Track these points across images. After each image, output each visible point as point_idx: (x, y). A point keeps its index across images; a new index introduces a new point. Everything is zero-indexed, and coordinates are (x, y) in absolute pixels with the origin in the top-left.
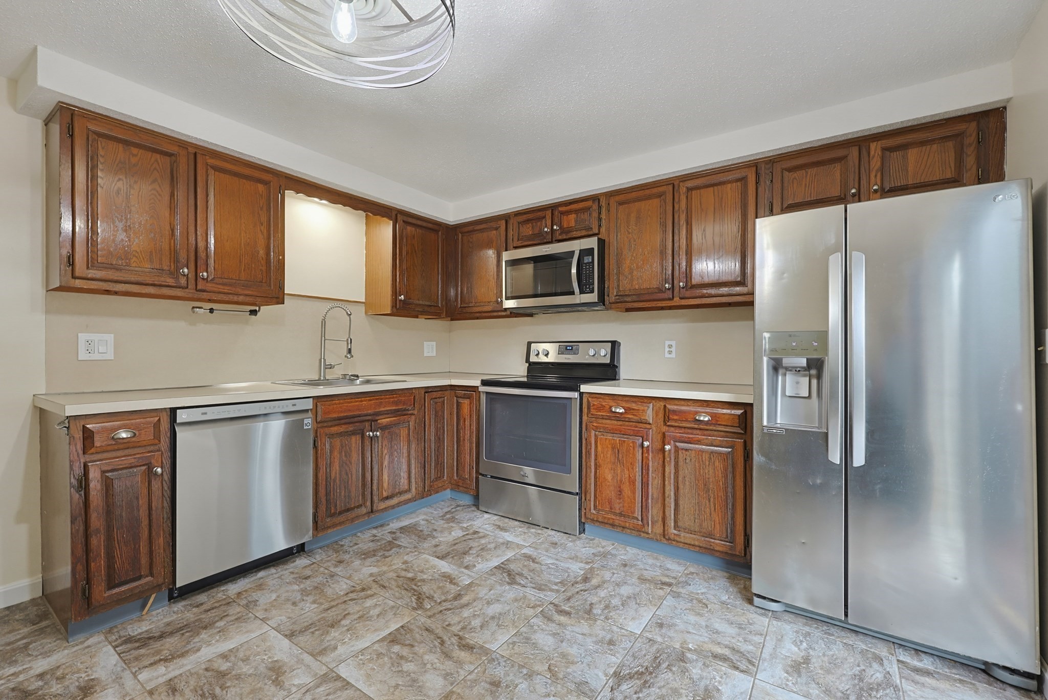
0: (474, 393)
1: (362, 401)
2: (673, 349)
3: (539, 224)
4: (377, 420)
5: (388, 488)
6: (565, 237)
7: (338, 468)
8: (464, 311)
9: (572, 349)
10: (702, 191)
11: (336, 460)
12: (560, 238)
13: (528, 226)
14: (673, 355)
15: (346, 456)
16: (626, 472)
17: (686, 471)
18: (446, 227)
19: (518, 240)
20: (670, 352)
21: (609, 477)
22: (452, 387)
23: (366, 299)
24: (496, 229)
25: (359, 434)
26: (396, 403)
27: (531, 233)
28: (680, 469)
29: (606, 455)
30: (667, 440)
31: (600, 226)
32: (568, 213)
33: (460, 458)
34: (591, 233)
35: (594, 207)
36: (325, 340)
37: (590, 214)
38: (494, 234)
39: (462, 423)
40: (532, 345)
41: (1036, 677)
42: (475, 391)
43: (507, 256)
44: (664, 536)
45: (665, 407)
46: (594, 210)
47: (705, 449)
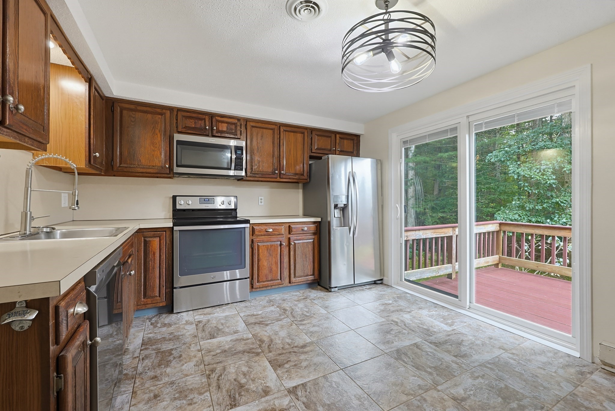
2: (263, 201)
3: (199, 122)
6: (219, 135)
9: (209, 200)
10: (290, 133)
12: (217, 135)
13: (191, 121)
14: (263, 204)
16: (274, 259)
17: (298, 252)
19: (182, 128)
20: (261, 202)
21: (265, 264)
22: (140, 230)
24: (161, 114)
27: (193, 126)
28: (296, 251)
29: (264, 253)
30: (291, 240)
31: (241, 135)
32: (223, 122)
33: (149, 283)
34: (237, 137)
35: (238, 124)
36: (31, 191)
37: (236, 127)
38: (159, 117)
39: (152, 256)
40: (177, 197)
41: (382, 280)
42: (165, 231)
43: (178, 137)
44: (290, 283)
45: (289, 226)
46: (238, 125)
47: (305, 241)
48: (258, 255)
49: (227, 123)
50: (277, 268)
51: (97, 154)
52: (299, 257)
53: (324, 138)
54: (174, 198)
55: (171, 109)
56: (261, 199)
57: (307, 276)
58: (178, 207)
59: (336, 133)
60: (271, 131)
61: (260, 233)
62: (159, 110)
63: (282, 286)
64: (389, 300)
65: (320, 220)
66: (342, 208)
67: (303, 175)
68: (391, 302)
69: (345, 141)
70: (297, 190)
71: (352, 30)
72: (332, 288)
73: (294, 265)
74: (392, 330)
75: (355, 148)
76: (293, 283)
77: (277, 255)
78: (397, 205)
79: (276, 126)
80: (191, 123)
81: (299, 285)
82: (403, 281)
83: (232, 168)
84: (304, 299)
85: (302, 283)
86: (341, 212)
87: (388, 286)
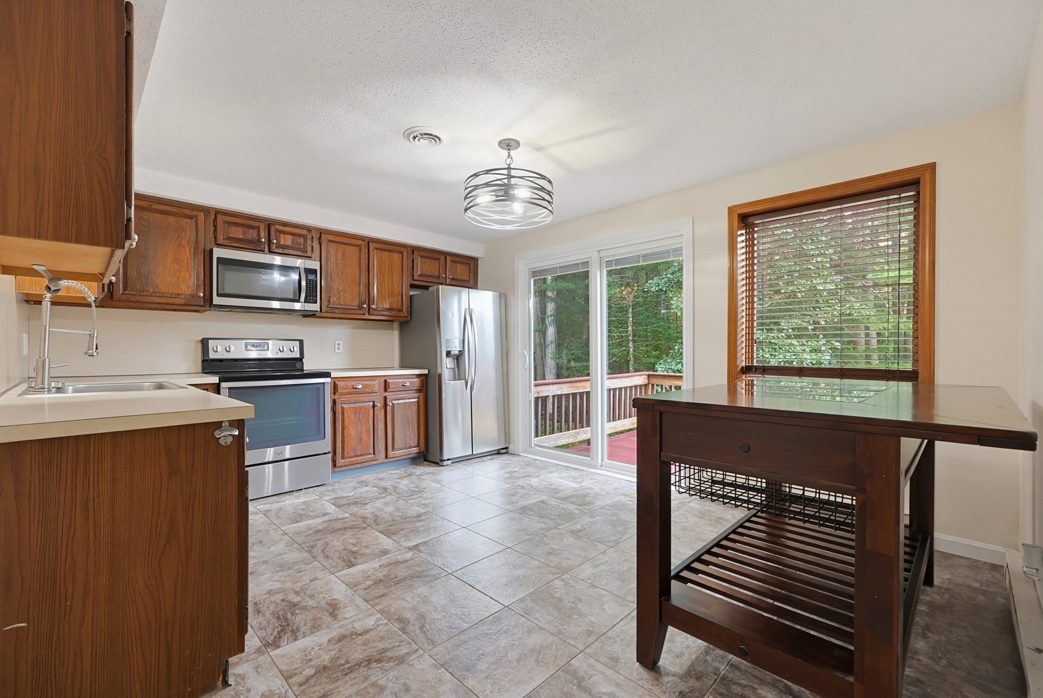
2: (341, 346)
3: (250, 231)
6: (281, 252)
10: (382, 252)
12: (277, 251)
13: (238, 229)
14: (341, 351)
16: (365, 426)
17: (398, 416)
19: (224, 239)
20: (339, 349)
21: (353, 433)
27: (241, 237)
28: (395, 415)
29: (350, 417)
30: (388, 400)
31: (312, 252)
32: (285, 233)
34: (306, 255)
35: (309, 236)
37: (305, 241)
38: (188, 222)
40: (207, 341)
41: (507, 448)
42: (207, 389)
43: (218, 253)
44: (386, 457)
45: (385, 381)
46: (309, 239)
47: (407, 401)
48: (343, 421)
49: (293, 234)
50: (369, 438)
52: (399, 422)
53: (429, 261)
54: (204, 343)
55: (206, 210)
56: (339, 344)
57: (410, 447)
58: (212, 355)
59: (446, 254)
60: (356, 248)
61: (345, 391)
62: (187, 212)
63: (375, 462)
64: (516, 468)
65: (427, 373)
66: (455, 357)
67: (401, 310)
68: (517, 469)
69: (459, 266)
70: (392, 331)
71: (476, 175)
72: (444, 460)
73: (392, 434)
74: (517, 493)
75: (472, 275)
76: (390, 458)
77: (368, 420)
78: (525, 352)
79: (364, 242)
80: (237, 233)
81: (399, 461)
82: (533, 446)
83: (301, 300)
84: (408, 476)
85: (402, 458)
86: (455, 361)
87: (514, 455)
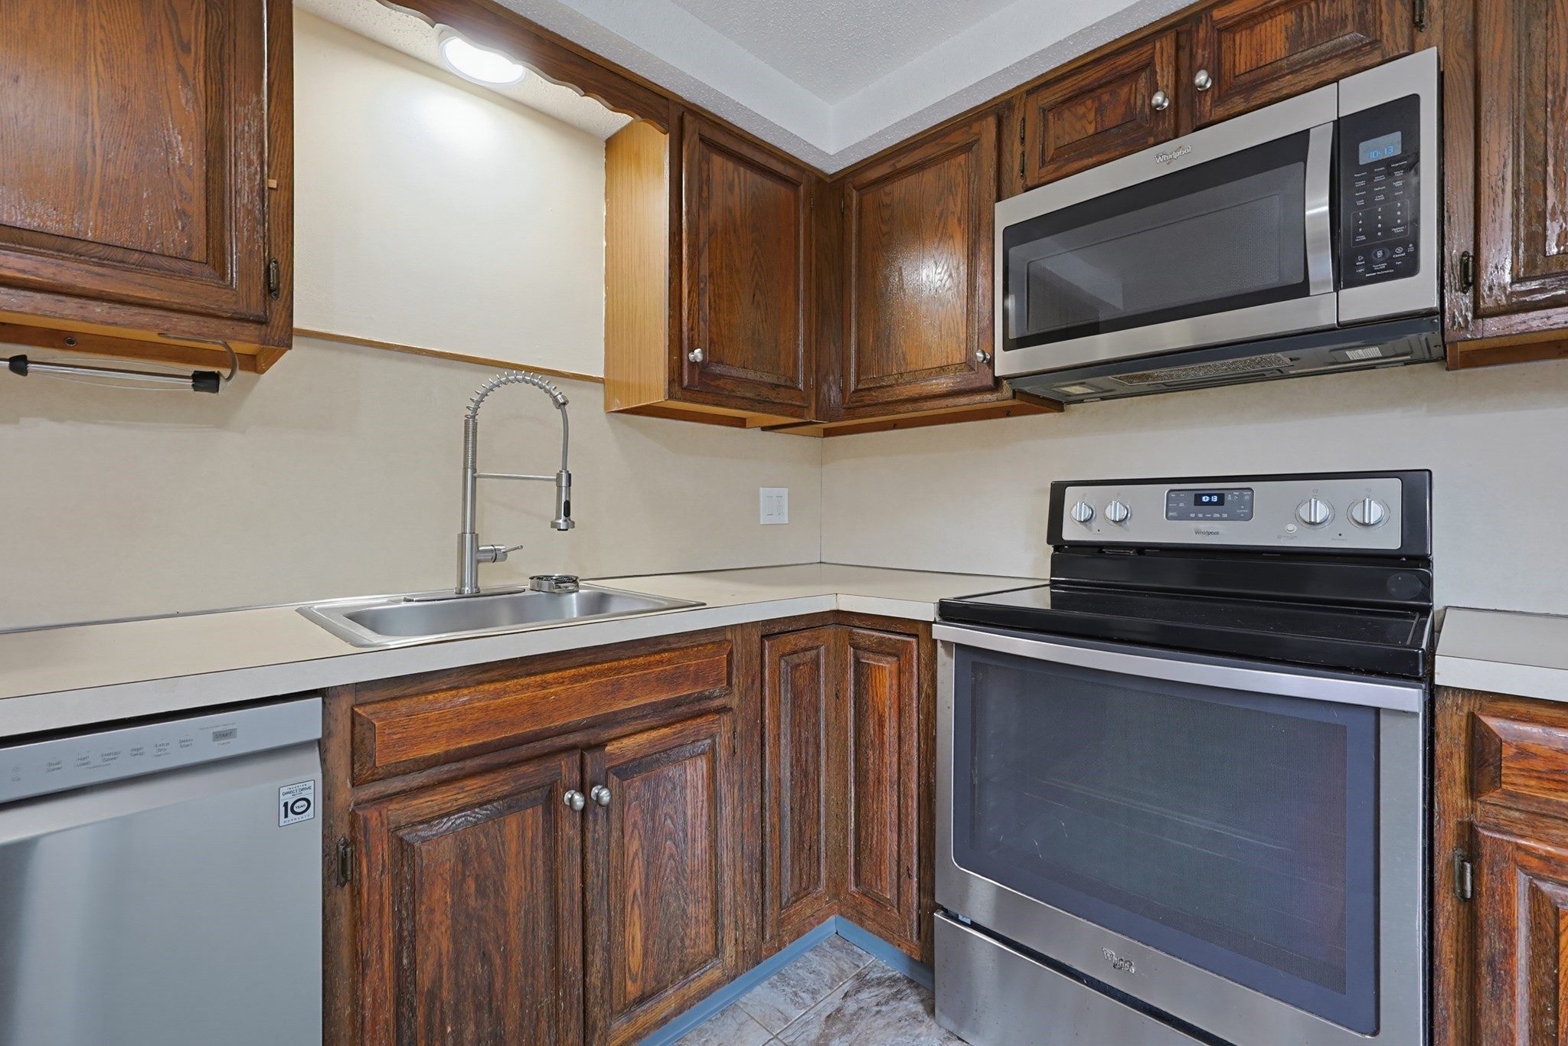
0: (913, 640)
1: (544, 686)
3: (1124, 92)
4: (601, 745)
5: (645, 969)
6: (1234, 105)
7: (446, 944)
8: (867, 400)
9: (1221, 501)
11: (438, 917)
12: (1217, 109)
13: (1081, 110)
15: (481, 892)
18: (817, 177)
19: (1043, 163)
22: (840, 617)
23: (606, 371)
24: (967, 148)
25: (533, 804)
26: (671, 680)
27: (1090, 128)
31: (1416, 26)
33: (867, 832)
36: (474, 479)
38: (957, 167)
39: (874, 730)
40: (1069, 490)
42: (916, 636)
43: (1011, 211)
49: (1290, 5)
51: (697, 351)
54: (1058, 492)
55: (1000, 107)
58: (1068, 533)
83: (1311, 284)
